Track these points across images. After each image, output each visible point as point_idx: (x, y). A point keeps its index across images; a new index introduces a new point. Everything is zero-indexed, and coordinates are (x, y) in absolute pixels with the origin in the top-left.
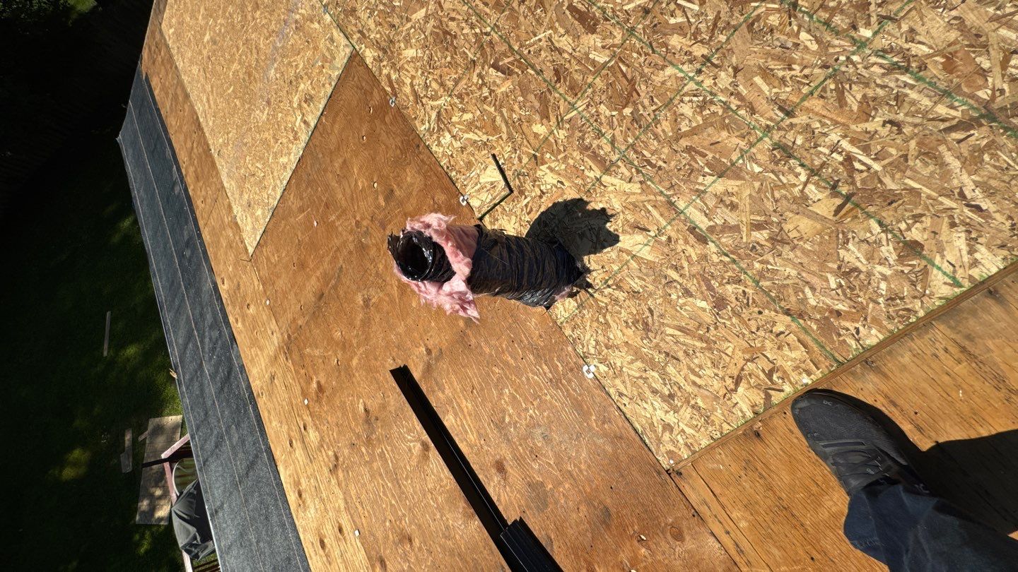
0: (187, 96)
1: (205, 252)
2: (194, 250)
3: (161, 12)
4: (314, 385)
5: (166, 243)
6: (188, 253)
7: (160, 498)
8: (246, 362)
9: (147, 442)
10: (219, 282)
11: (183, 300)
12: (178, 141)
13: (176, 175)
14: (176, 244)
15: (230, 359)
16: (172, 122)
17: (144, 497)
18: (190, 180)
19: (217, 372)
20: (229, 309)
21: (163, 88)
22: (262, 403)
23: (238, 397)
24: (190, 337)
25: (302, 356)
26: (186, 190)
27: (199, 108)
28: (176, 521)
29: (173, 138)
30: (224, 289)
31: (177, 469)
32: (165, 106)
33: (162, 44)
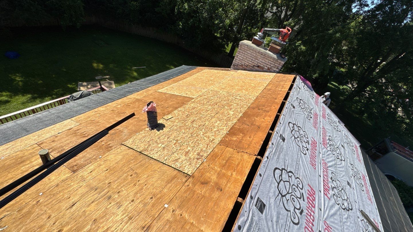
0: (191, 76)
1: (158, 84)
2: (158, 82)
3: (208, 69)
4: (130, 105)
5: (160, 77)
6: (157, 81)
7: (87, 87)
8: (134, 94)
9: (106, 81)
10: (151, 87)
11: (147, 82)
12: (182, 76)
13: (174, 77)
14: (160, 79)
15: (134, 91)
16: (186, 74)
17: (87, 83)
18: (174, 79)
19: (131, 90)
20: (145, 90)
21: (193, 72)
22: (125, 98)
23: (125, 94)
24: (138, 84)
25: (136, 102)
26: (171, 79)
27: (188, 78)
28: (81, 92)
29: (183, 75)
30: (150, 88)
31: (98, 90)
32: (189, 73)
33: (202, 70)
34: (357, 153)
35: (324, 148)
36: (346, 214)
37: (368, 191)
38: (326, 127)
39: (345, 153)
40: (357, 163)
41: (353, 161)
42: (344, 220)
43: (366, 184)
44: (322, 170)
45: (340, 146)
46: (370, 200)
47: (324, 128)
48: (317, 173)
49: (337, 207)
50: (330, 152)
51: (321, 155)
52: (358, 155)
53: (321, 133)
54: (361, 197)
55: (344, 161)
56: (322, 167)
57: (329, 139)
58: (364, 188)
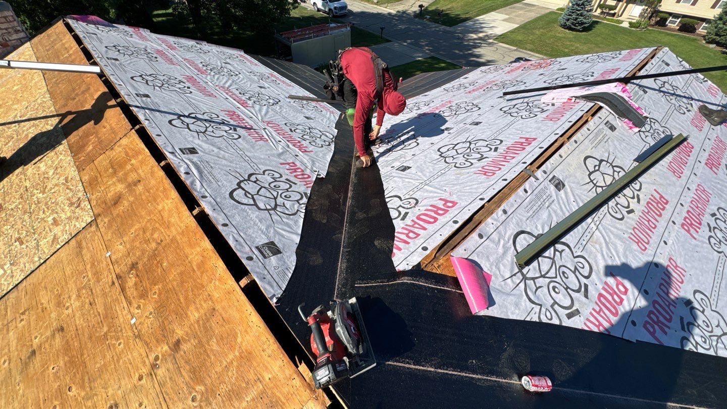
34: (248, 60)
35: (206, 77)
36: (277, 107)
37: (283, 82)
38: (187, 57)
39: (234, 68)
40: (254, 68)
41: (250, 69)
42: (279, 111)
43: (277, 78)
44: (224, 94)
45: (223, 65)
46: (290, 86)
47: (185, 59)
48: (221, 98)
49: (265, 108)
50: (218, 76)
51: (209, 83)
52: (251, 62)
53: (188, 65)
54: (281, 88)
55: (240, 73)
56: (222, 92)
57: (203, 65)
58: (278, 82)
